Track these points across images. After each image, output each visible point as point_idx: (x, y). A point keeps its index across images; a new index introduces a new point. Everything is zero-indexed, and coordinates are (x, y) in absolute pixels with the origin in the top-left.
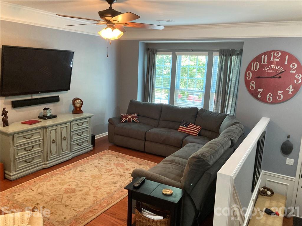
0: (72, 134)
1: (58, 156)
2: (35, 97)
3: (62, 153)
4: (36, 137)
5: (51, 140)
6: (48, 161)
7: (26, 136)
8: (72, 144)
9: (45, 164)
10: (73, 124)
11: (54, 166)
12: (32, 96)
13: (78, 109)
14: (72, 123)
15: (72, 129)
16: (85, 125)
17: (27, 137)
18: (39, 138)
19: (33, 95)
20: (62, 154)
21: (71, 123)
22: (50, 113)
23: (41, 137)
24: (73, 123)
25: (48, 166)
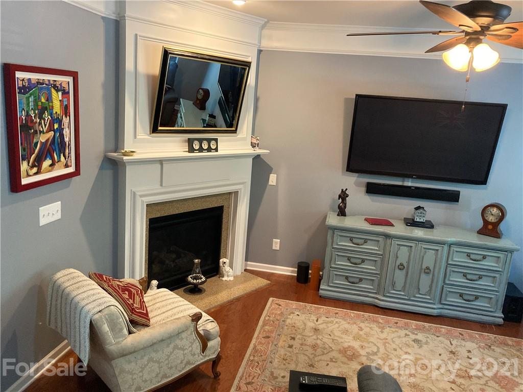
0: (449, 269)
1: (407, 298)
2: (409, 183)
3: (417, 295)
4: (370, 247)
5: (398, 263)
6: (384, 296)
7: (354, 239)
8: (445, 289)
9: (377, 298)
10: (456, 251)
11: (395, 311)
12: (403, 181)
13: (490, 227)
14: (452, 248)
15: (450, 259)
16: (489, 263)
17: (355, 241)
18: (377, 250)
19: (406, 179)
20: (415, 297)
21: (450, 247)
22: (424, 217)
23: (379, 250)
24: (455, 249)
25: (382, 304)
